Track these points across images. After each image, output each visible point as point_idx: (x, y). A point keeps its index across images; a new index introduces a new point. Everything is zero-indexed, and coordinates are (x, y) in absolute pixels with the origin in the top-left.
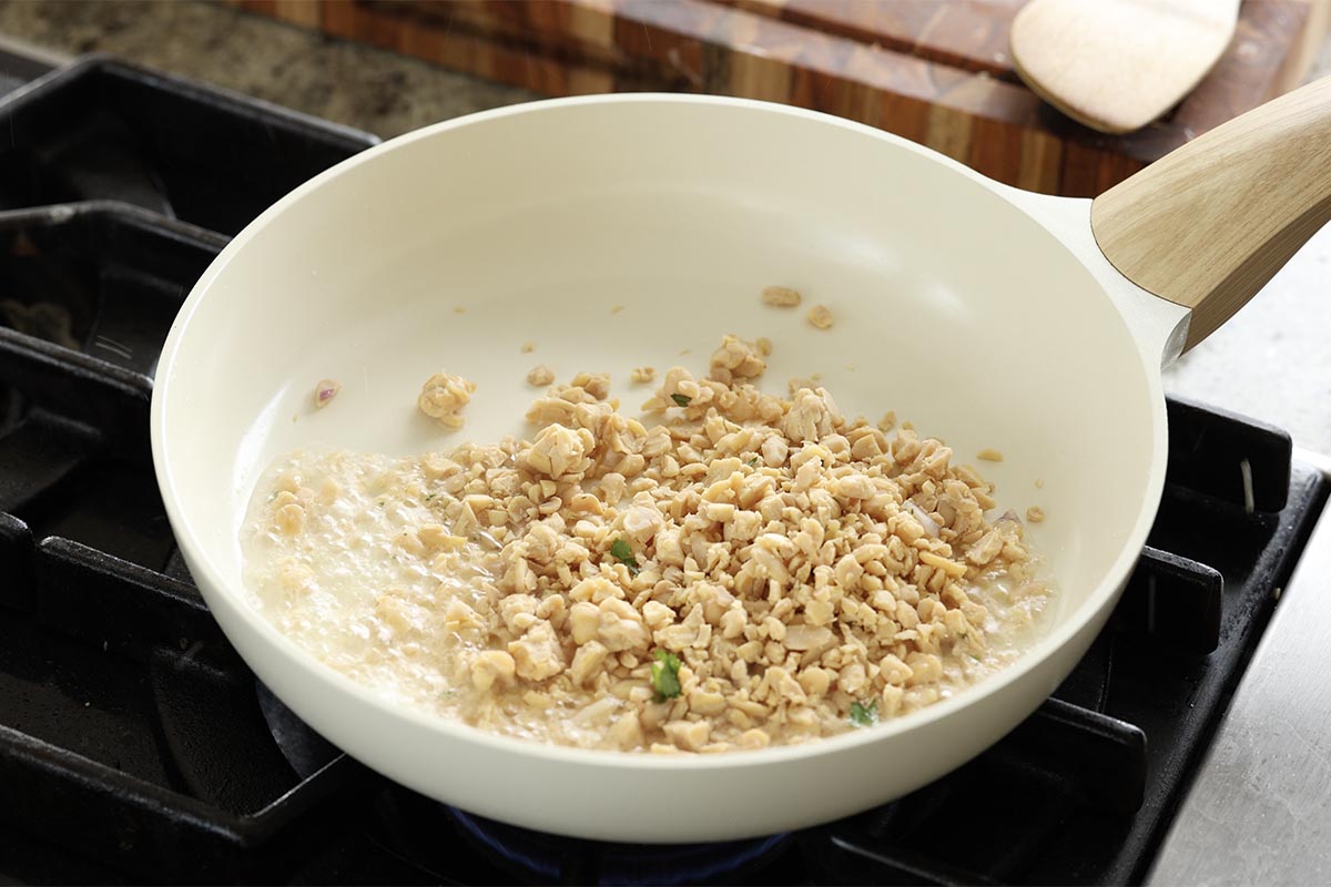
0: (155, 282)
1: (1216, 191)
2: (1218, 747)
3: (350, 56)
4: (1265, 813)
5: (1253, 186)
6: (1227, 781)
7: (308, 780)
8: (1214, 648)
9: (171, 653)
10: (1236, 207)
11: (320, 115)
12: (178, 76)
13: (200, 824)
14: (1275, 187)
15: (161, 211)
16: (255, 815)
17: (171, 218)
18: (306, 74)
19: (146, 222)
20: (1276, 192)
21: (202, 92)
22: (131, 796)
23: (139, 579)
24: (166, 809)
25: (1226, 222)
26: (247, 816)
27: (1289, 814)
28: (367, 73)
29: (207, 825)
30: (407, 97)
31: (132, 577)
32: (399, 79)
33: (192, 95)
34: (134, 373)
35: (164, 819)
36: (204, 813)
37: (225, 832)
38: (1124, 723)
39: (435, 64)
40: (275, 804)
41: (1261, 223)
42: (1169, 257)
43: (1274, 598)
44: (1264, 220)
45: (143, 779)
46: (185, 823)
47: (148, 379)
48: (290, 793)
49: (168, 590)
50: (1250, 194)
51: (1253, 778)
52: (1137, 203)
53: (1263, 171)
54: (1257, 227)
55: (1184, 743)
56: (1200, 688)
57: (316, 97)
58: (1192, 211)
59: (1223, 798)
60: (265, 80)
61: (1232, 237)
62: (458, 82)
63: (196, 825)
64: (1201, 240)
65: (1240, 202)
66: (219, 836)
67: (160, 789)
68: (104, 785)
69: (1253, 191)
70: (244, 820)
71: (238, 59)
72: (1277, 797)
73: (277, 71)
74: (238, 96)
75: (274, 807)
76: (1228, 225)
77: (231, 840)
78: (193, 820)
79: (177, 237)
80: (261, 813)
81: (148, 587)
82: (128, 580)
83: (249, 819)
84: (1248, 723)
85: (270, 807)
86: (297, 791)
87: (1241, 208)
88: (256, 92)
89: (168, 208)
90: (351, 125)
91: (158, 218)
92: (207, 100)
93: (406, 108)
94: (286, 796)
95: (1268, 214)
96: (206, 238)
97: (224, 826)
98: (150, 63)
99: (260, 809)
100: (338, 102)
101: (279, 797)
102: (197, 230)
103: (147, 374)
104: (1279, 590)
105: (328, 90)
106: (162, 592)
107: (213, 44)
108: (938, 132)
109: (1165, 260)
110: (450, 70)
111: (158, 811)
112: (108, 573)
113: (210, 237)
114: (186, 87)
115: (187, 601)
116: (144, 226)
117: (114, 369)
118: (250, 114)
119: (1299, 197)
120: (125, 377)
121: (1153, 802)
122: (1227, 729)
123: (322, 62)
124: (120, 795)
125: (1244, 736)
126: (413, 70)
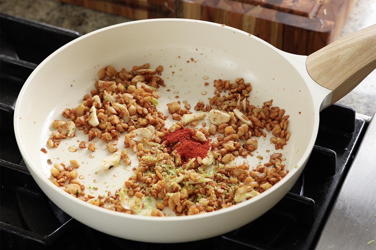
0: (14, 78)
1: (343, 55)
2: (336, 204)
3: (69, 9)
4: (351, 223)
5: (355, 54)
6: (340, 214)
7: (64, 225)
8: (334, 174)
9: (22, 189)
10: (348, 60)
11: (61, 27)
12: (18, 16)
13: (32, 239)
14: (361, 55)
15: (15, 57)
16: (48, 236)
17: (18, 59)
18: (56, 14)
19: (10, 60)
20: (361, 56)
21: (25, 21)
22: (11, 231)
23: (11, 167)
24: (22, 235)
25: (345, 65)
26: (46, 236)
27: (359, 223)
28: (75, 13)
29: (35, 239)
30: (87, 20)
31: (10, 166)
32: (84, 15)
33: (23, 22)
34: (8, 106)
35: (22, 238)
36: (33, 236)
37: (40, 241)
38: (307, 198)
39: (95, 10)
40: (54, 232)
41: (356, 66)
42: (328, 74)
43: (352, 158)
44: (357, 65)
45: (15, 226)
46: (28, 239)
47: (13, 108)
48: (59, 229)
49: (20, 170)
50: (353, 56)
51: (347, 213)
52: (319, 58)
53: (358, 49)
54: (355, 66)
55: (326, 204)
56: (331, 187)
57: (60, 21)
58: (336, 61)
59: (339, 219)
60: (44, 17)
61: (347, 69)
62: (102, 15)
63: (31, 239)
64: (337, 70)
65: (350, 58)
66: (38, 242)
67: (20, 229)
68: (3, 228)
69: (354, 55)
70: (45, 237)
71: (36, 11)
72: (355, 218)
73: (48, 14)
74: (36, 22)
75: (54, 233)
76: (346, 65)
77: (41, 243)
78: (30, 238)
79: (19, 64)
80: (50, 235)
81: (14, 169)
82: (8, 167)
83: (47, 237)
84: (345, 196)
85: (53, 233)
86: (61, 228)
87: (350, 60)
88: (42, 20)
89: (17, 56)
90: (70, 29)
91: (14, 59)
92: (27, 23)
93: (87, 23)
94: (58, 230)
95: (358, 63)
96: (28, 64)
97: (39, 239)
98: (10, 13)
99: (50, 234)
100: (66, 22)
101: (56, 230)
102: (25, 62)
103: (12, 106)
104: (353, 156)
105: (63, 19)
106: (19, 170)
107: (29, 7)
108: (246, 24)
109: (326, 75)
110: (100, 11)
111: (20, 236)
112: (2, 165)
113: (29, 64)
114: (20, 20)
115: (26, 173)
116: (9, 62)
117: (2, 105)
118: (40, 27)
119: (369, 58)
120: (5, 107)
121: (318, 221)
122: (339, 198)
123: (61, 10)
124: (8, 231)
125: (344, 200)
126: (89, 12)
